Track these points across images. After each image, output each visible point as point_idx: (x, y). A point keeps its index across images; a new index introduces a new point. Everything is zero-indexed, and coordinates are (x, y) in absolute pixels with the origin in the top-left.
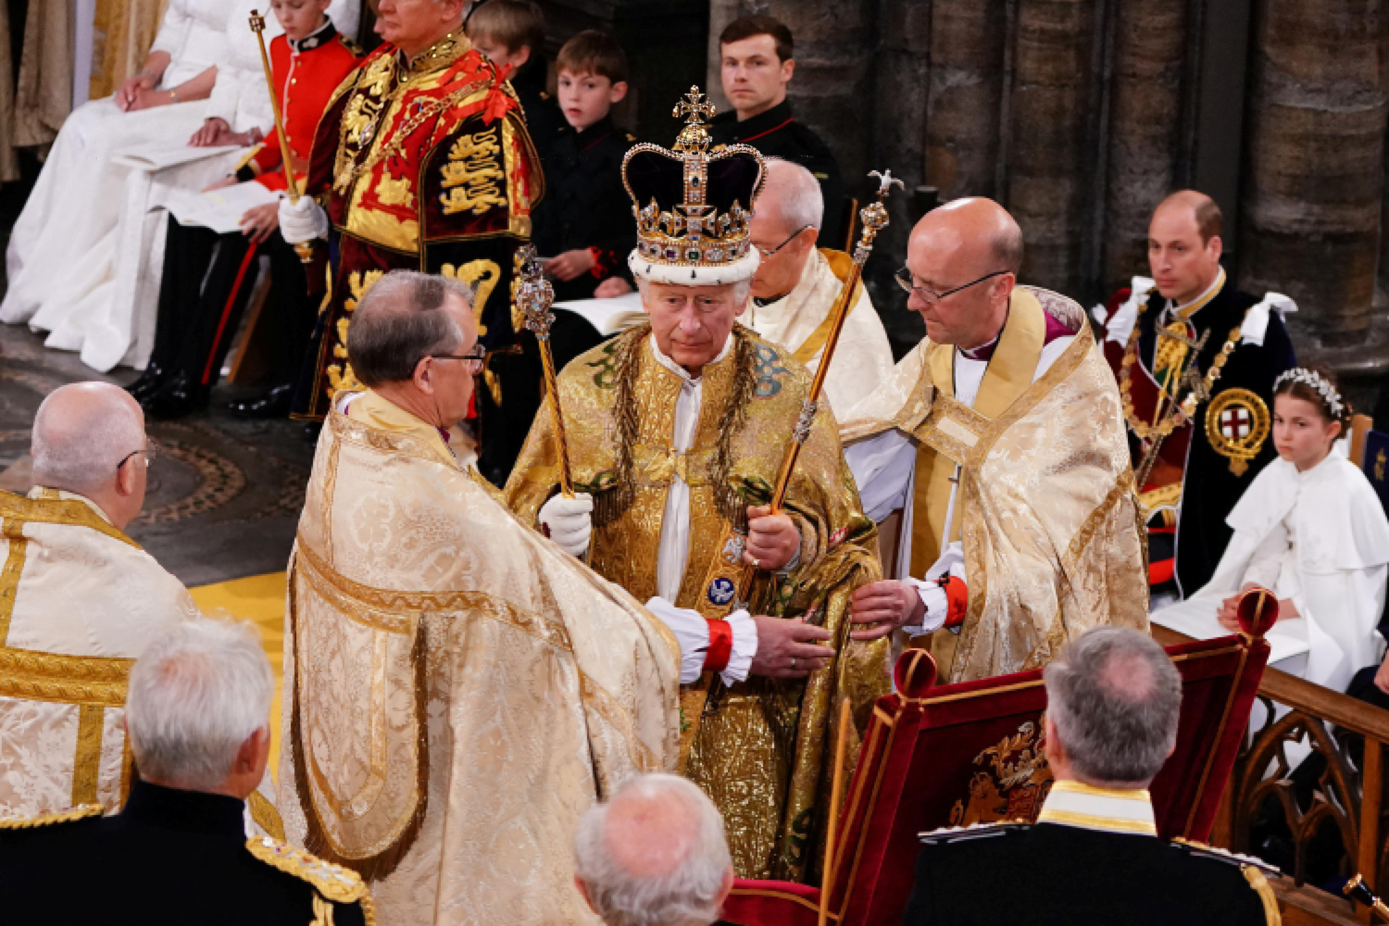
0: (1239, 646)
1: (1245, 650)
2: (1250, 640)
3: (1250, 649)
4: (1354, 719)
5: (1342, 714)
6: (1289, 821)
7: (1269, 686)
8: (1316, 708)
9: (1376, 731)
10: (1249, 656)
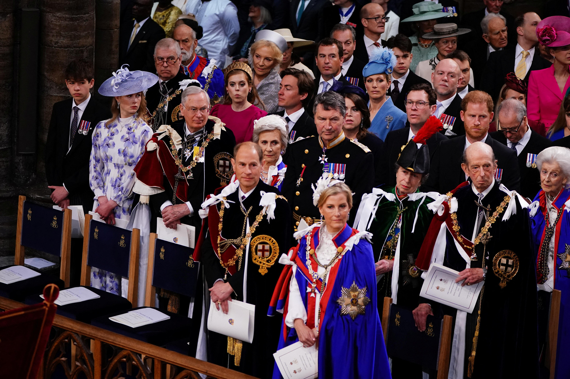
0: (44, 307)
1: (47, 309)
2: (48, 304)
3: (49, 308)
4: (90, 333)
5: (85, 331)
6: (66, 374)
7: (56, 322)
8: (75, 329)
9: (99, 337)
10: (49, 311)
